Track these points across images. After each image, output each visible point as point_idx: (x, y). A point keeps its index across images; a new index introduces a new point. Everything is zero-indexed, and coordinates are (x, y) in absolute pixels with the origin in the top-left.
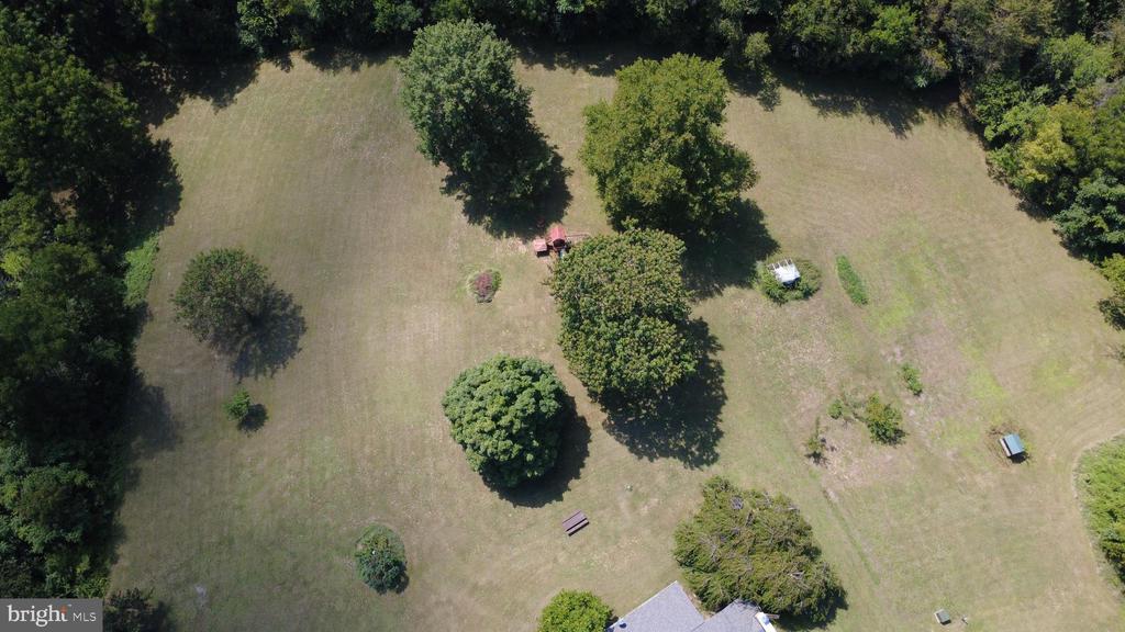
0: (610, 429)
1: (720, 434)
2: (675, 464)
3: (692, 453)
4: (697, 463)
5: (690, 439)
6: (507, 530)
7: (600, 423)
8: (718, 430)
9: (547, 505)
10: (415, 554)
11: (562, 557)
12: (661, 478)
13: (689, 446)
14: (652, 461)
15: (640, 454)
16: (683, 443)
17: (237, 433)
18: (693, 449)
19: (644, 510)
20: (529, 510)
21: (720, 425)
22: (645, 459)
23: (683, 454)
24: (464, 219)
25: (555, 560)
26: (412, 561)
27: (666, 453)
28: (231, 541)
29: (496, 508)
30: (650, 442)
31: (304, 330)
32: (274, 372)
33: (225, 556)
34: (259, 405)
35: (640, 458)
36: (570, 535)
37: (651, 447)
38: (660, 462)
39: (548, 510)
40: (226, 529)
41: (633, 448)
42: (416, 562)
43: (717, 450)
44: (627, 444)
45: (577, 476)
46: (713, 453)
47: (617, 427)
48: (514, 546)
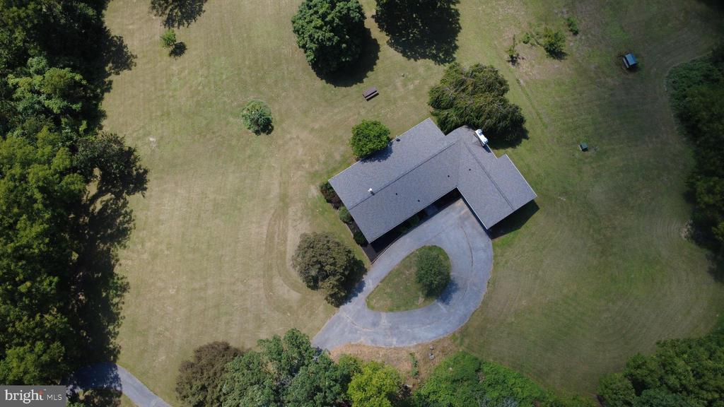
0: (391, 45)
1: (456, 47)
2: (430, 62)
3: (440, 57)
4: (443, 62)
5: (438, 50)
6: (331, 99)
7: (385, 42)
8: (455, 45)
9: (354, 86)
10: (277, 114)
11: (363, 112)
12: (421, 70)
13: (438, 53)
14: (416, 61)
15: (409, 58)
16: (434, 52)
17: (169, 59)
18: (441, 55)
19: (411, 87)
20: (343, 89)
21: (456, 42)
22: (412, 60)
23: (434, 57)
25: (359, 114)
26: (275, 118)
27: (424, 56)
28: (169, 114)
29: (324, 88)
30: (414, 51)
32: (189, 24)
33: (165, 122)
34: (181, 43)
36: (368, 100)
37: (415, 54)
38: (421, 61)
39: (355, 88)
40: (165, 108)
41: (404, 54)
42: (278, 118)
43: (455, 56)
44: (401, 52)
45: (372, 70)
46: (452, 57)
47: (395, 44)
48: (335, 108)
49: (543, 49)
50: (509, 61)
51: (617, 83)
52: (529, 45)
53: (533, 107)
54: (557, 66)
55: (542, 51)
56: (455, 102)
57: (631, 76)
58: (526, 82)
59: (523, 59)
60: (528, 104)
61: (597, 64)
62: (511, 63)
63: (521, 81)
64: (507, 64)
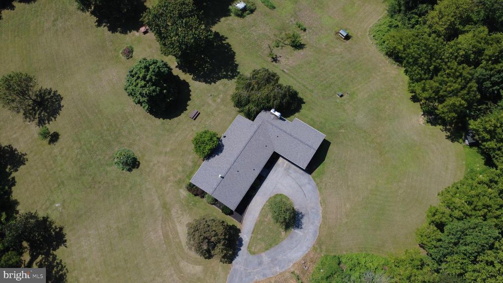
0: (195, 79)
1: (237, 65)
2: (225, 81)
3: (229, 75)
4: (232, 77)
5: (227, 71)
6: (170, 129)
7: (191, 79)
8: (236, 64)
9: (182, 114)
10: (138, 153)
11: (194, 129)
12: (221, 87)
13: (227, 73)
14: (215, 83)
16: (225, 73)
17: (49, 146)
18: (229, 73)
19: (219, 100)
20: (176, 119)
21: (236, 63)
22: (213, 83)
23: (226, 77)
24: (110, 33)
25: (193, 130)
26: (138, 155)
27: (219, 79)
28: (63, 183)
29: (163, 123)
30: (212, 78)
31: (62, 99)
32: (55, 118)
33: (63, 189)
34: (54, 132)
35: (211, 84)
36: (195, 119)
37: (213, 79)
38: (218, 83)
39: (183, 115)
40: (59, 180)
41: (206, 82)
42: (140, 155)
43: (238, 71)
44: (204, 81)
45: (190, 100)
46: (237, 72)
47: (197, 78)
48: (175, 133)
49: (290, 46)
50: (272, 61)
51: (342, 50)
52: (280, 47)
53: (299, 83)
54: (302, 53)
55: (290, 48)
56: (250, 98)
57: (348, 42)
58: (287, 69)
59: (280, 57)
60: (295, 82)
61: (325, 43)
62: (274, 62)
63: (285, 70)
64: (272, 63)
